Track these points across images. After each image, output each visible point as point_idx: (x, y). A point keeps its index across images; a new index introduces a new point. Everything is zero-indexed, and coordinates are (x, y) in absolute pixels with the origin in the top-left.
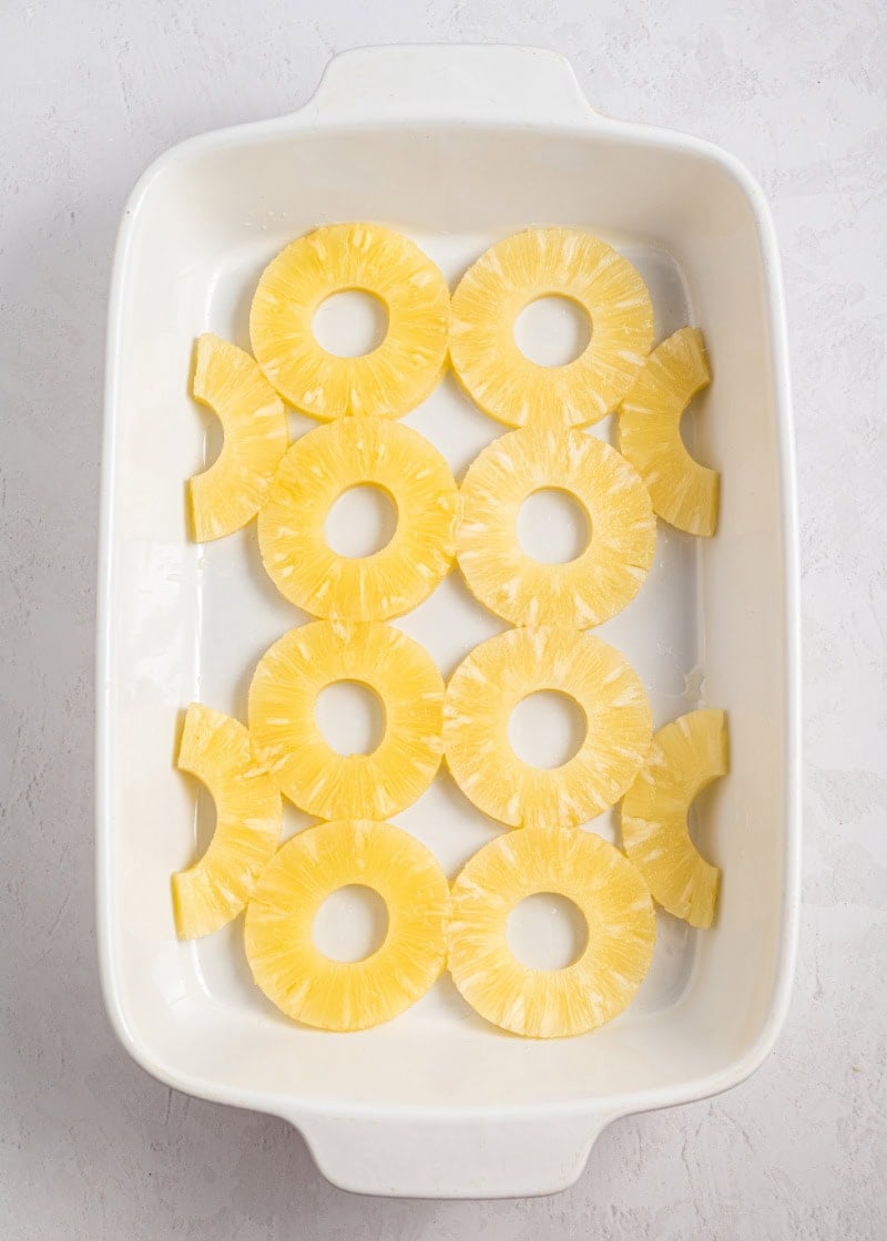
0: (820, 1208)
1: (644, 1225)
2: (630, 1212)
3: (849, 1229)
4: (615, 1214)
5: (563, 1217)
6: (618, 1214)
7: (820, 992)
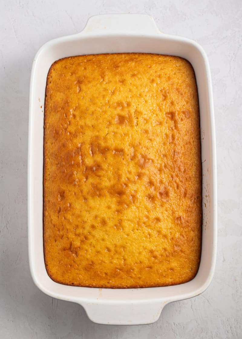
0: (229, 318)
1: (183, 327)
2: (179, 324)
3: (237, 323)
4: (174, 325)
5: (161, 327)
6: (176, 325)
7: (224, 260)
